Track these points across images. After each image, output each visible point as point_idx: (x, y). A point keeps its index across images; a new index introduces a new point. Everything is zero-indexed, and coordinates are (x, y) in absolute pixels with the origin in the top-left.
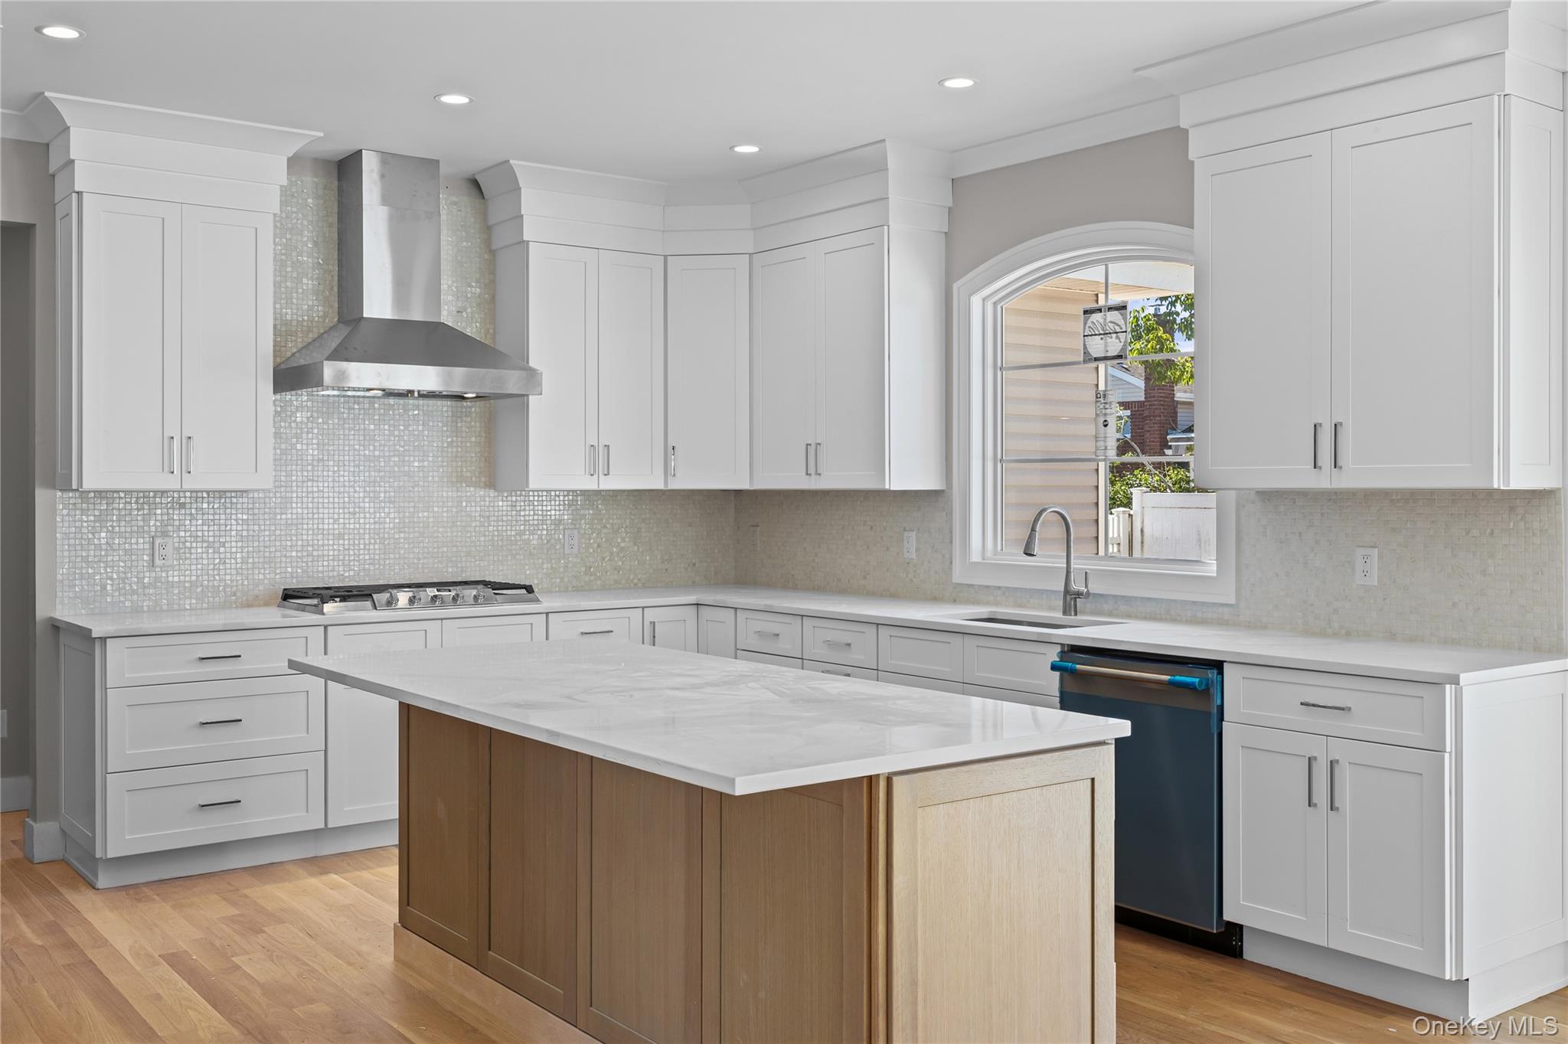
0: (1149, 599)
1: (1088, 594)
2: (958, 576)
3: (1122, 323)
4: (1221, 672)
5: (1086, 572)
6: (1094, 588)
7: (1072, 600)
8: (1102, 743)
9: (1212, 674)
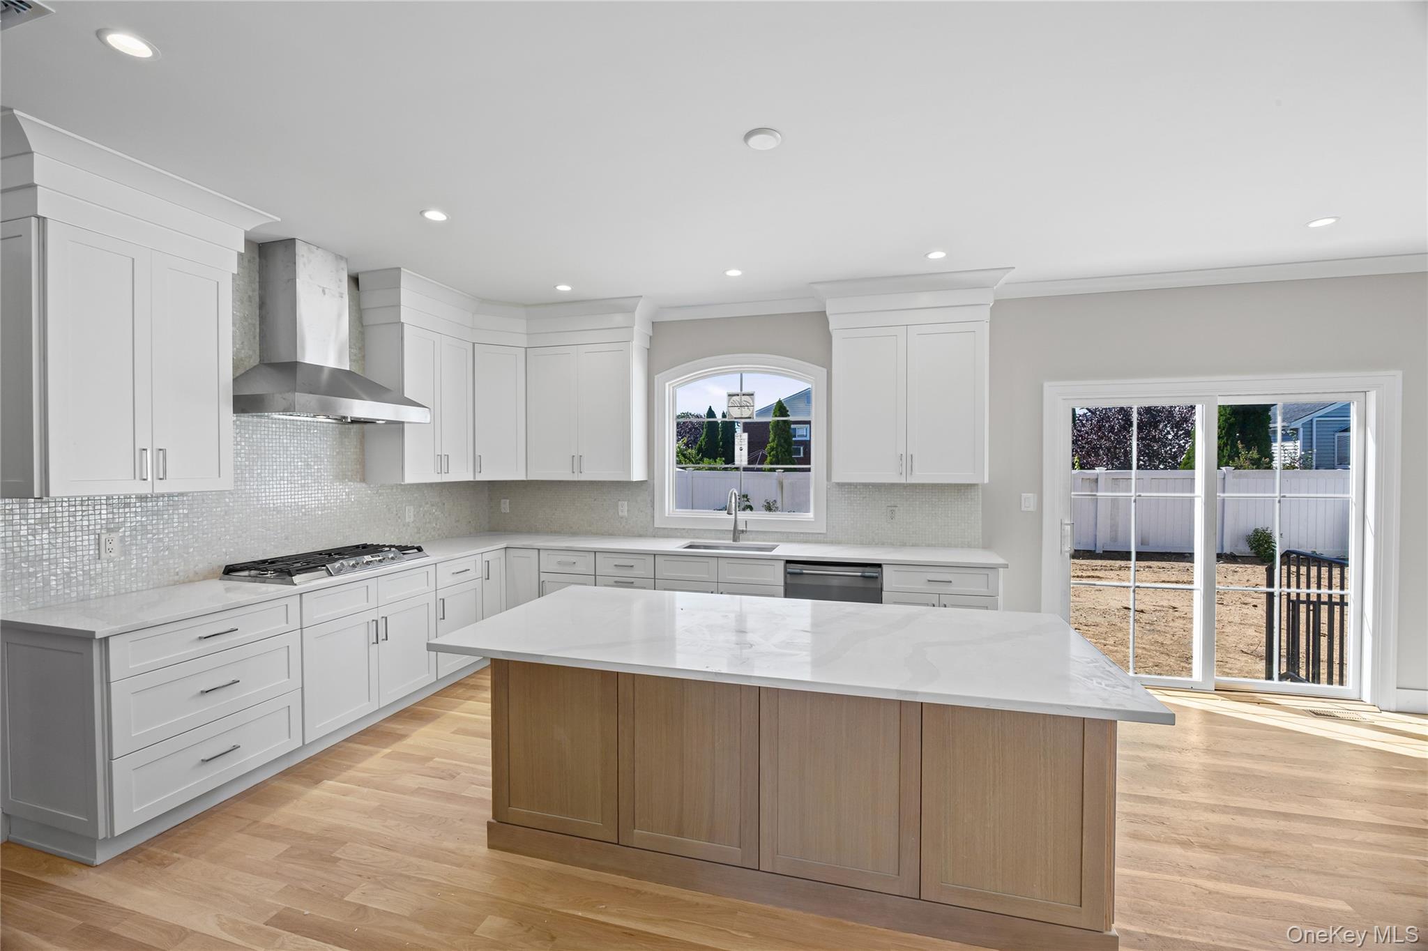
1: (746, 531)
2: (660, 524)
3: (751, 402)
4: (880, 569)
7: (738, 534)
9: (874, 570)
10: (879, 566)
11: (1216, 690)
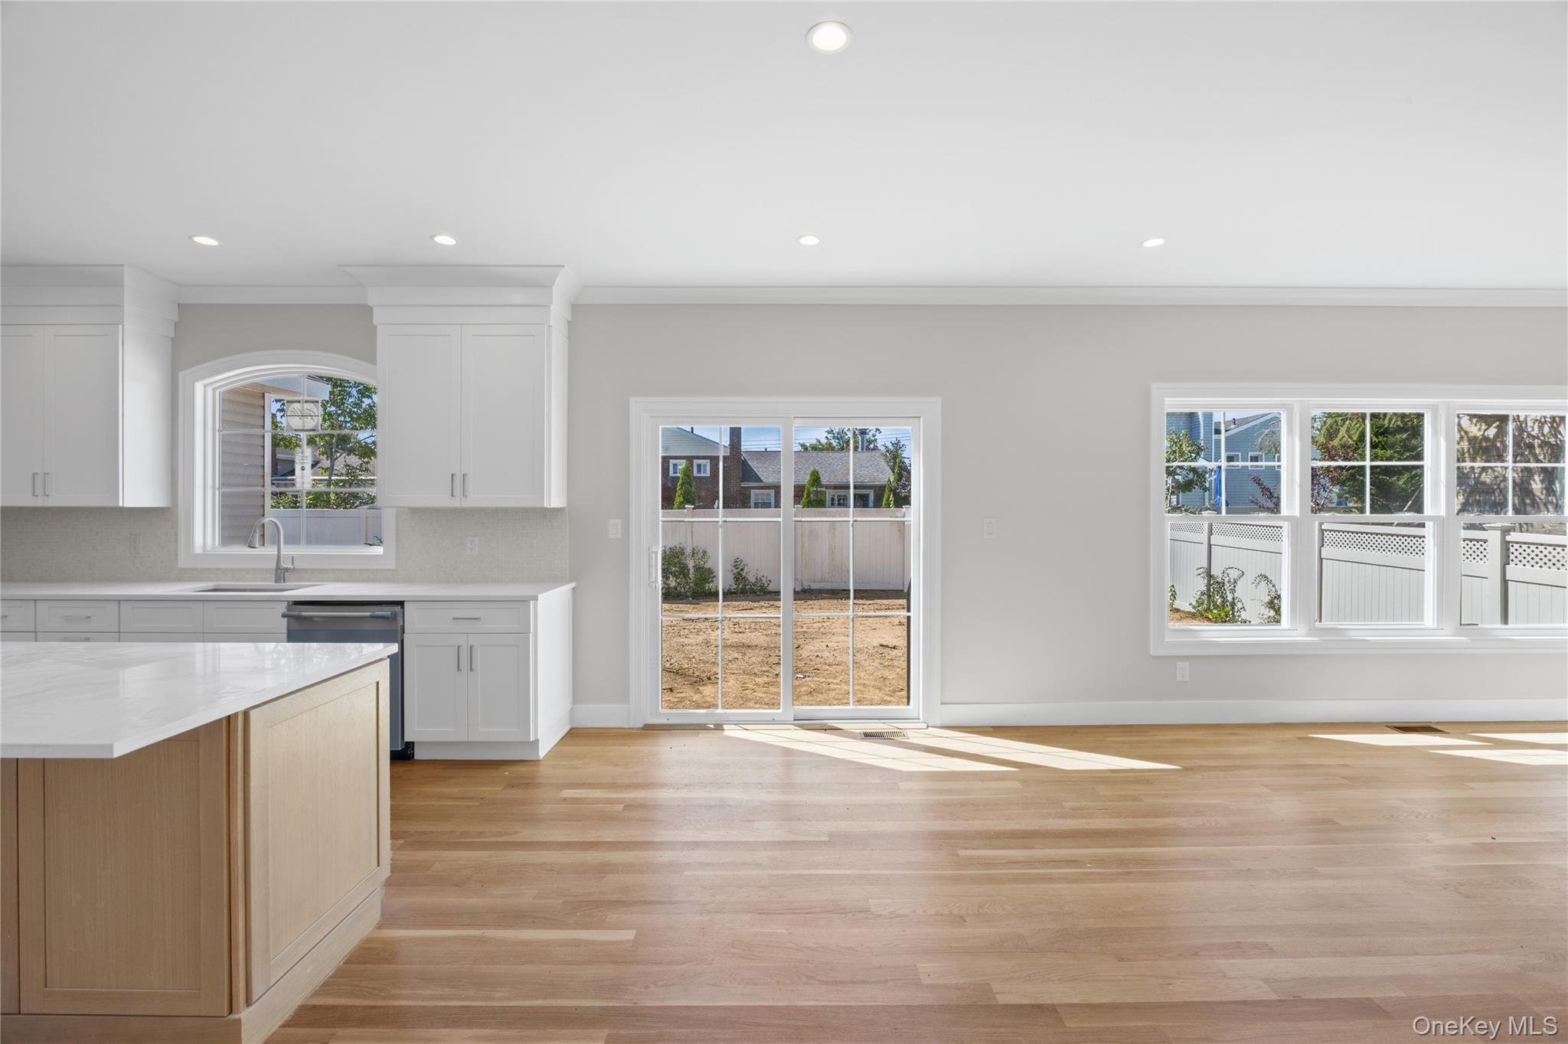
0: (337, 570)
1: (294, 569)
2: (183, 562)
3: (315, 410)
4: (403, 607)
5: (293, 557)
6: (298, 565)
7: (281, 574)
8: (382, 660)
9: (398, 609)
10: (401, 604)
11: (795, 720)
